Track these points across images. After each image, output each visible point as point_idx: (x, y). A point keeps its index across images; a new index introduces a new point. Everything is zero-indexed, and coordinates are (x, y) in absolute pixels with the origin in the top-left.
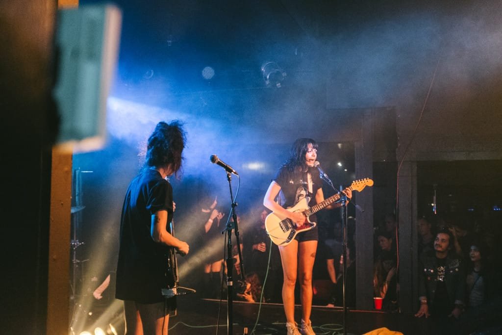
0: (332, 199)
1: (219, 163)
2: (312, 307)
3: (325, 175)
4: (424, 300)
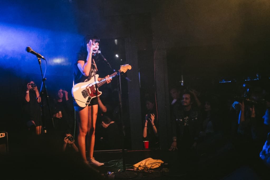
1: (32, 52)
4: (175, 139)
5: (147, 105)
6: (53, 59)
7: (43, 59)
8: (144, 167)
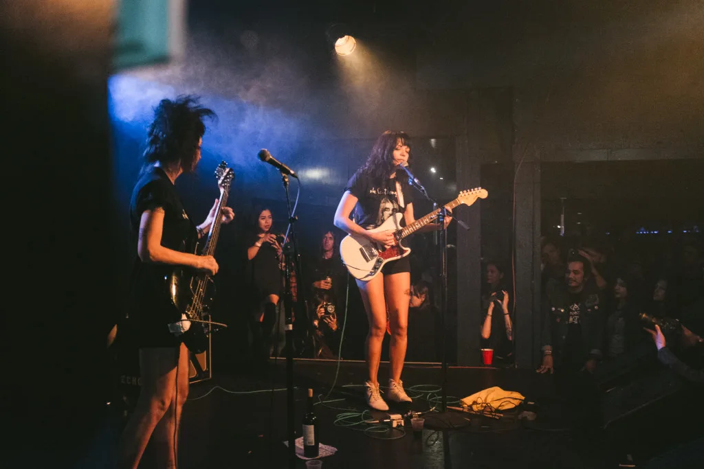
0: (426, 220)
2: (405, 364)
3: (416, 181)
4: (548, 350)
5: (490, 273)
6: (306, 171)
7: (293, 175)
8: (484, 405)
